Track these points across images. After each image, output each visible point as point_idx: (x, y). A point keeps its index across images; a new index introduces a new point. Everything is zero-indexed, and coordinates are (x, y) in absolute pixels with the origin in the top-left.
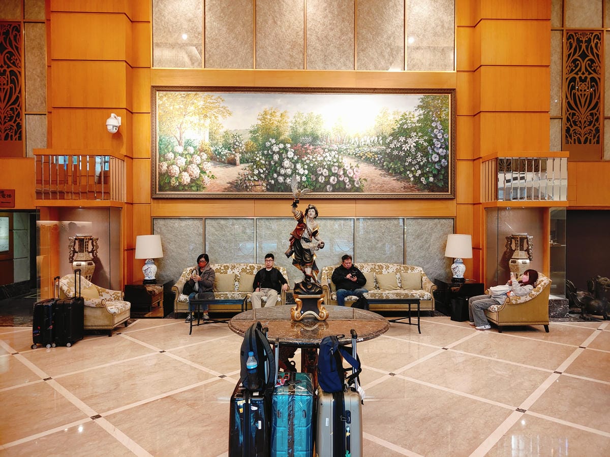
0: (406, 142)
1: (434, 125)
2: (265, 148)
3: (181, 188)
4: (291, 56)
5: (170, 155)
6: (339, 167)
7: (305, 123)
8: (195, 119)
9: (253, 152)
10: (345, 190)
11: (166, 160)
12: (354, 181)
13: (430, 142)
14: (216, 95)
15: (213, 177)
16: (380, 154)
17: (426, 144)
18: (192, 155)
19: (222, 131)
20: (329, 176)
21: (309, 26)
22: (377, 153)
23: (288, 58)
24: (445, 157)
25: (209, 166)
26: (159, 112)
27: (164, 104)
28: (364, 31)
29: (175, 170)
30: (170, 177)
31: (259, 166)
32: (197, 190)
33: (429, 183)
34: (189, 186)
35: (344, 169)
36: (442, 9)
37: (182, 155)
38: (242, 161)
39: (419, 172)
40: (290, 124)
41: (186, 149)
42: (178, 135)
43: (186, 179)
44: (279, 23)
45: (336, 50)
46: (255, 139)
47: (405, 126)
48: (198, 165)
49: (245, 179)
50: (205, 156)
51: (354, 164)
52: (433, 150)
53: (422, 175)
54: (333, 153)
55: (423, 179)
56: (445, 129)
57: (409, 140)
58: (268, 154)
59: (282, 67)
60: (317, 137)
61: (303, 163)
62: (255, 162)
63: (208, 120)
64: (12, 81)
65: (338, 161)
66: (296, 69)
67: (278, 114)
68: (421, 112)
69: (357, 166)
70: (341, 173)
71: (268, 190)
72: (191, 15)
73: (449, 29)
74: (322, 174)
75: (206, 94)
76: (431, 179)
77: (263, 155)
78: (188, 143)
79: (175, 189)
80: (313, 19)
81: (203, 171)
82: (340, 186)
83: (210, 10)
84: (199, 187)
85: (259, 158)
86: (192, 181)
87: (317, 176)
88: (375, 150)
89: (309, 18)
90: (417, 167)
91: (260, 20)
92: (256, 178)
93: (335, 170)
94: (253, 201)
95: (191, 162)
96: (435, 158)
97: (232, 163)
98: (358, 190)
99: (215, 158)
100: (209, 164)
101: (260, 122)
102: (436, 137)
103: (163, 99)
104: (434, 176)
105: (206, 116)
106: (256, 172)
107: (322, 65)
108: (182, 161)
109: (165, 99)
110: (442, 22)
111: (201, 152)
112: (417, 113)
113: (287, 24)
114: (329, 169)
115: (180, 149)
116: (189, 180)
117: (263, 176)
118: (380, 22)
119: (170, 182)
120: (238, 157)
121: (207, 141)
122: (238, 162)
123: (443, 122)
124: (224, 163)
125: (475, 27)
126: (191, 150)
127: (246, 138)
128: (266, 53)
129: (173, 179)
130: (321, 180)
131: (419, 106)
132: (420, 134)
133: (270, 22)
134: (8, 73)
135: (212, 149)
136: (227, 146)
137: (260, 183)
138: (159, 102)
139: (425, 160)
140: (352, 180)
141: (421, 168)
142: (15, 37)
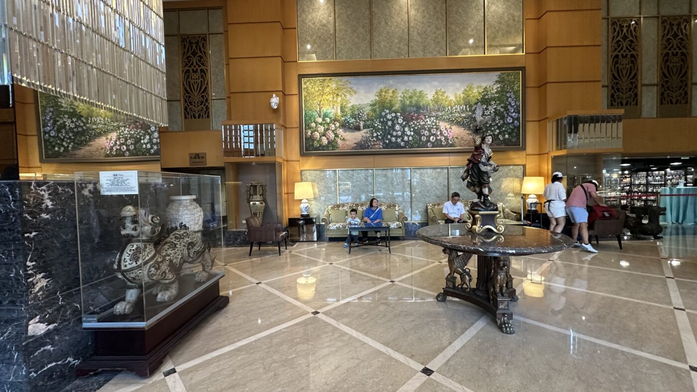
0: (487, 109)
1: (508, 95)
2: (381, 116)
3: (321, 148)
4: (399, 48)
5: (313, 125)
6: (437, 129)
7: (411, 97)
8: (330, 97)
9: (373, 120)
10: (442, 146)
11: (310, 128)
12: (448, 139)
13: (506, 108)
14: (345, 79)
15: (344, 139)
16: (468, 118)
17: (502, 110)
18: (328, 124)
19: (349, 105)
20: (429, 136)
21: (412, 24)
22: (465, 118)
23: (396, 50)
24: (518, 119)
25: (340, 132)
26: (304, 93)
27: (307, 88)
28: (453, 27)
29: (317, 135)
30: (313, 140)
31: (377, 130)
32: (333, 150)
33: (505, 139)
34: (327, 146)
35: (441, 131)
36: (513, 7)
37: (321, 124)
38: (365, 127)
39: (498, 131)
40: (400, 98)
41: (324, 120)
42: (318, 110)
43: (325, 141)
44: (389, 24)
45: (432, 42)
46: (374, 111)
47: (487, 97)
48: (333, 131)
49: (367, 140)
50: (338, 124)
51: (448, 127)
52: (508, 114)
53: (500, 133)
54: (432, 119)
55: (501, 137)
56: (517, 98)
57: (490, 108)
58: (384, 121)
59: (393, 55)
60: (420, 107)
61: (410, 127)
62: (374, 127)
63: (339, 99)
64: (202, 77)
65: (436, 125)
66: (403, 57)
67: (391, 91)
68: (499, 86)
69: (450, 128)
70: (439, 133)
71: (384, 148)
72: (324, 21)
73: (519, 21)
74: (424, 135)
75: (337, 78)
76: (507, 136)
77: (380, 122)
78: (326, 116)
79: (317, 149)
80: (415, 20)
81: (336, 135)
82: (438, 143)
83: (338, 17)
84: (334, 147)
85: (377, 124)
86: (329, 143)
87: (420, 136)
88: (463, 115)
89: (412, 19)
90: (496, 127)
91: (375, 22)
92: (375, 139)
93: (433, 131)
94: (372, 156)
95: (328, 129)
96: (510, 120)
97: (357, 129)
98: (452, 145)
99: (345, 126)
100: (341, 130)
101: (377, 98)
102: (510, 104)
103: (306, 84)
104: (509, 134)
105: (338, 95)
106: (375, 135)
107: (421, 53)
108: (321, 129)
109: (308, 84)
110: (513, 16)
111: (335, 121)
112: (495, 87)
113: (395, 24)
114: (429, 131)
115: (320, 120)
116: (326, 142)
117: (380, 137)
118: (465, 19)
119: (313, 144)
120: (362, 124)
121: (339, 113)
122: (362, 128)
123: (516, 93)
124: (351, 129)
125: (539, 19)
126: (328, 120)
127: (368, 110)
128: (380, 47)
129: (316, 142)
130: (424, 139)
131: (496, 82)
132: (498, 102)
133: (383, 23)
134: (199, 71)
135: (343, 119)
136: (353, 116)
137: (378, 142)
138: (304, 86)
139: (502, 122)
140: (446, 139)
141: (499, 128)
142: (203, 44)
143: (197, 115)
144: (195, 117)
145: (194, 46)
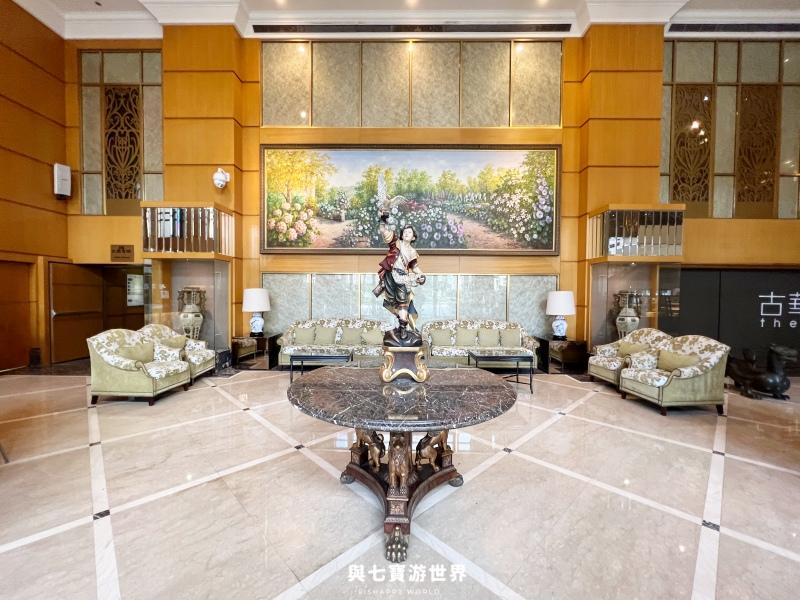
0: (510, 199)
1: (538, 181)
2: (370, 204)
3: (288, 244)
4: (397, 114)
5: (278, 212)
6: (443, 223)
7: (409, 180)
8: (302, 176)
9: (358, 209)
10: (448, 246)
11: (274, 216)
12: (457, 238)
13: (534, 198)
14: (322, 152)
15: (319, 233)
16: (485, 210)
17: (530, 201)
18: (299, 212)
19: (328, 188)
20: (433, 233)
21: (414, 83)
22: (480, 210)
23: (393, 116)
24: (550, 214)
25: (315, 223)
26: (267, 170)
27: (272, 163)
28: (469, 89)
29: (283, 226)
30: (278, 233)
31: (364, 222)
32: (304, 246)
33: (533, 240)
34: (296, 242)
35: (448, 226)
36: (548, 65)
37: (289, 212)
38: (347, 218)
39: (523, 229)
40: (394, 181)
41: (293, 206)
42: (285, 193)
43: (293, 235)
44: (384, 81)
45: (440, 108)
46: (360, 196)
47: (510, 183)
48: (305, 222)
49: (349, 235)
50: (311, 213)
51: (458, 221)
52: (538, 206)
53: (526, 232)
54: (437, 209)
55: (527, 236)
56: (550, 186)
57: (513, 197)
58: (373, 210)
59: (387, 124)
60: (422, 194)
61: (407, 219)
62: (359, 218)
63: (314, 179)
64: (132, 143)
65: (442, 217)
66: (401, 126)
67: (383, 171)
68: (527, 168)
69: (461, 223)
70: (445, 229)
71: (372, 246)
72: (298, 75)
73: (556, 84)
74: (426, 231)
75: (313, 151)
76: (535, 236)
77: (368, 211)
78: (295, 200)
79: (282, 244)
80: (418, 77)
81: (309, 228)
82: (444, 242)
83: (317, 69)
84: (305, 243)
85: (364, 213)
86: (299, 237)
87: (421, 232)
88: (479, 206)
89: (414, 76)
90: (521, 224)
91: (366, 78)
92: (360, 234)
93: (439, 226)
94: (357, 257)
95: (298, 219)
96: (540, 215)
97: (338, 219)
98: (462, 246)
99: (321, 215)
100: (316, 221)
101: (365, 179)
102: (541, 193)
103: (271, 157)
104: (539, 233)
105: (312, 173)
106: (361, 228)
107: (427, 122)
108: (289, 218)
109: (273, 156)
110: (548, 78)
111: (308, 208)
112: (521, 170)
113: (392, 82)
114: (433, 225)
115: (287, 206)
116: (296, 236)
117: (367, 232)
118: (485, 78)
119: (278, 239)
120: (343, 213)
121: (314, 198)
122: (343, 218)
123: (548, 179)
124: (329, 219)
125: (581, 82)
126: (298, 207)
127: (352, 195)
128: (371, 112)
129: (281, 235)
130: (425, 236)
131: (523, 163)
132: (524, 191)
133: (376, 80)
134: (128, 135)
135: (319, 205)
136: (333, 203)
137: (364, 239)
138: (267, 160)
139: (529, 217)
140: (455, 237)
141: (525, 225)
142: (134, 100)
143: (124, 194)
144: (121, 197)
145: (122, 101)
